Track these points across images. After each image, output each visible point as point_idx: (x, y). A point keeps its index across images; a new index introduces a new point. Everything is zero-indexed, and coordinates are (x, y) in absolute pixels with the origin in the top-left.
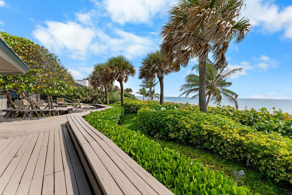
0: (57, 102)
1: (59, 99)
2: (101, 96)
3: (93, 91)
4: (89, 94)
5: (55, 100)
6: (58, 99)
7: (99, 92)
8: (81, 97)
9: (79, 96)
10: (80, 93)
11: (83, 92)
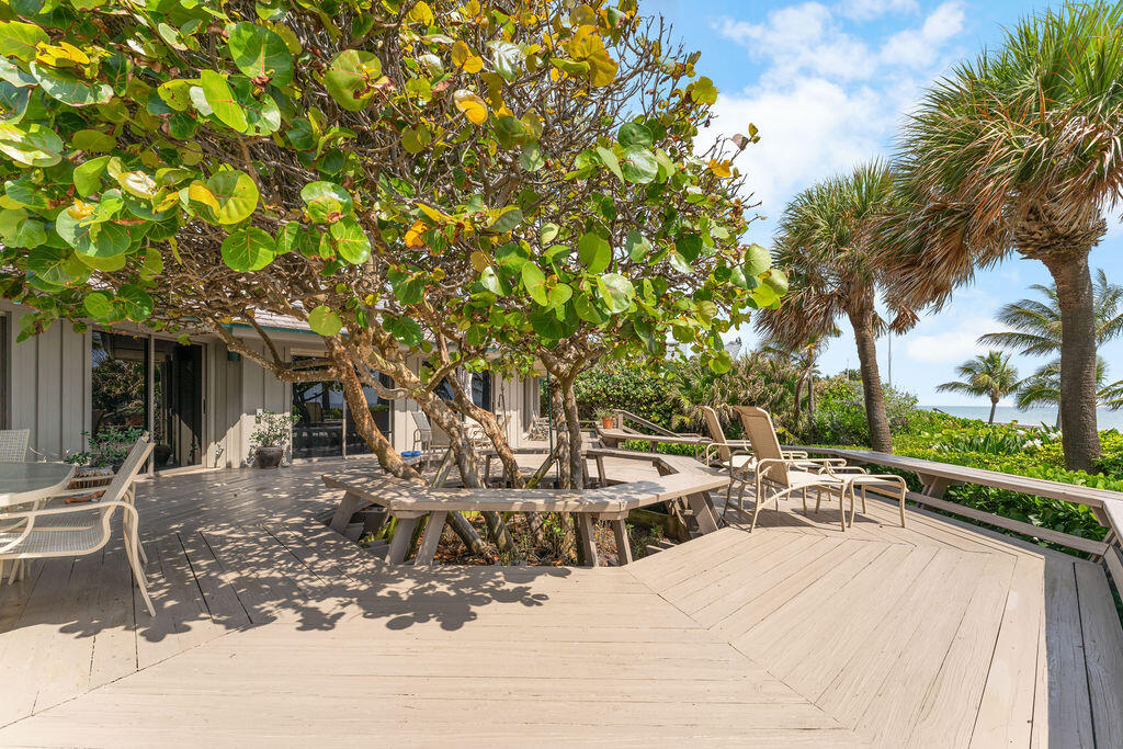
0: (595, 426)
1: (604, 414)
2: (782, 398)
3: (741, 378)
4: (723, 393)
5: (587, 421)
6: (600, 412)
7: (768, 381)
8: (686, 404)
9: (676, 403)
10: (680, 389)
11: (696, 383)
